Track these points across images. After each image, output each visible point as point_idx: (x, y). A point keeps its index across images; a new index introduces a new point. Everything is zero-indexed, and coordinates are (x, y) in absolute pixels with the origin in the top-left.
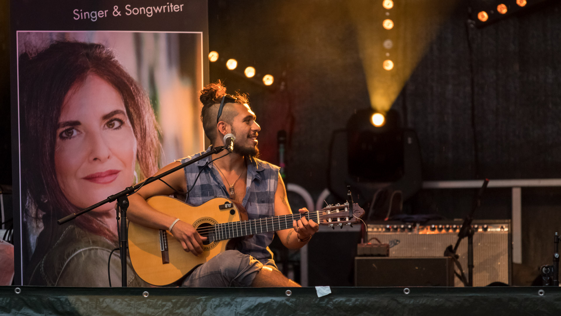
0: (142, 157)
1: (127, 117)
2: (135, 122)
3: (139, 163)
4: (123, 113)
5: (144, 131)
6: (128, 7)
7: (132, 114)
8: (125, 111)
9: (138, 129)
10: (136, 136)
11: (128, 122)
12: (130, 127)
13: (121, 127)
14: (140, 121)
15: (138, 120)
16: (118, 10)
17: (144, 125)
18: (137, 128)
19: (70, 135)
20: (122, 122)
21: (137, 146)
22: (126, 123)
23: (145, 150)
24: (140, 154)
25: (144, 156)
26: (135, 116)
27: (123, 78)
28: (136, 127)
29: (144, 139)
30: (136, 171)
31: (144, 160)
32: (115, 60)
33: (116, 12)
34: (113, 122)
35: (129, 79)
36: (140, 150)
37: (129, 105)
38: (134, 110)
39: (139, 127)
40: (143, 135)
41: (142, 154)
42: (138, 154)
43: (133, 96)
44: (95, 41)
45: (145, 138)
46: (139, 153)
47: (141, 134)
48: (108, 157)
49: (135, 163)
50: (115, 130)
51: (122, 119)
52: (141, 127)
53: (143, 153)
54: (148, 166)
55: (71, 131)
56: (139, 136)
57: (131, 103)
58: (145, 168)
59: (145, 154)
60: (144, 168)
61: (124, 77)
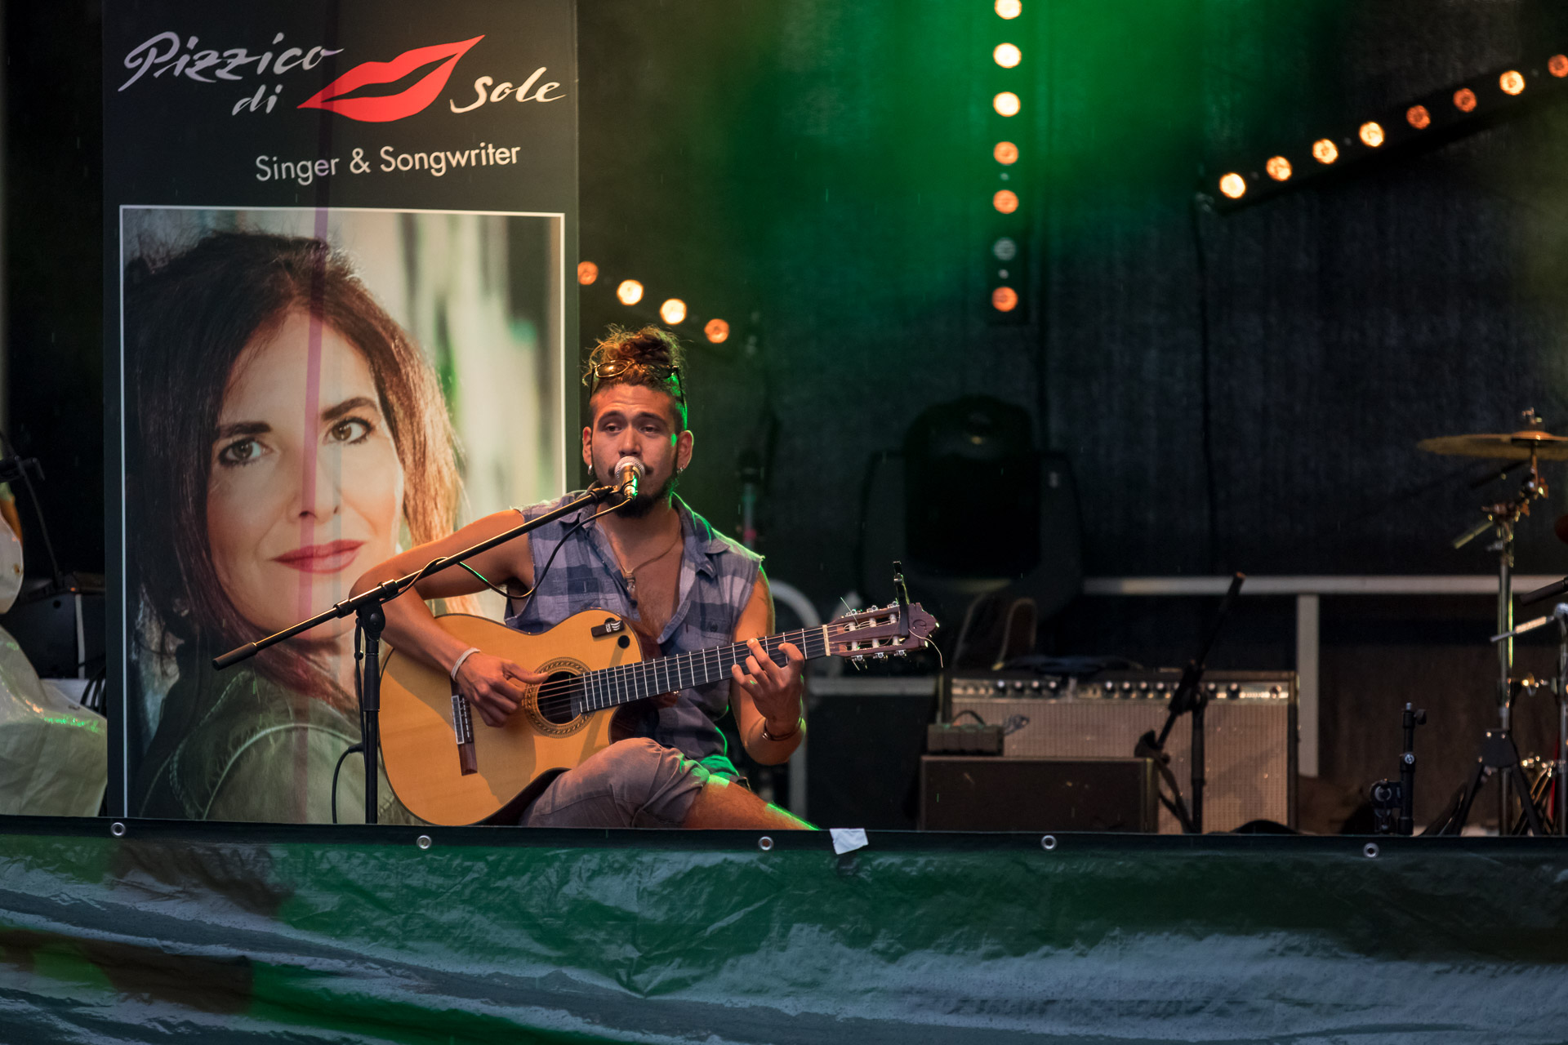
0: (415, 512)
1: (381, 413)
2: (400, 426)
3: (409, 524)
4: (371, 404)
5: (420, 448)
6: (387, 152)
7: (392, 407)
8: (376, 399)
9: (407, 443)
10: (403, 461)
11: (382, 426)
12: (388, 439)
13: (367, 437)
14: (412, 424)
15: (407, 421)
16: (364, 159)
17: (422, 433)
18: (405, 442)
19: (244, 455)
20: (368, 427)
21: (405, 483)
22: (377, 428)
23: (424, 492)
24: (412, 503)
25: (420, 509)
26: (400, 414)
27: (374, 322)
28: (402, 438)
29: (420, 468)
30: (401, 543)
31: (420, 518)
32: (353, 278)
33: (359, 163)
34: (348, 426)
35: (387, 323)
36: (411, 493)
37: (387, 385)
38: (399, 399)
39: (410, 438)
40: (420, 458)
41: (416, 503)
42: (407, 502)
43: (397, 364)
44: (307, 232)
45: (423, 464)
46: (409, 501)
47: (414, 454)
48: (334, 508)
49: (398, 524)
50: (353, 446)
51: (370, 420)
52: (414, 439)
53: (418, 502)
54: (430, 532)
55: (247, 446)
56: (409, 460)
57: (392, 381)
58: (423, 536)
59: (424, 502)
60: (421, 536)
61: (376, 318)
